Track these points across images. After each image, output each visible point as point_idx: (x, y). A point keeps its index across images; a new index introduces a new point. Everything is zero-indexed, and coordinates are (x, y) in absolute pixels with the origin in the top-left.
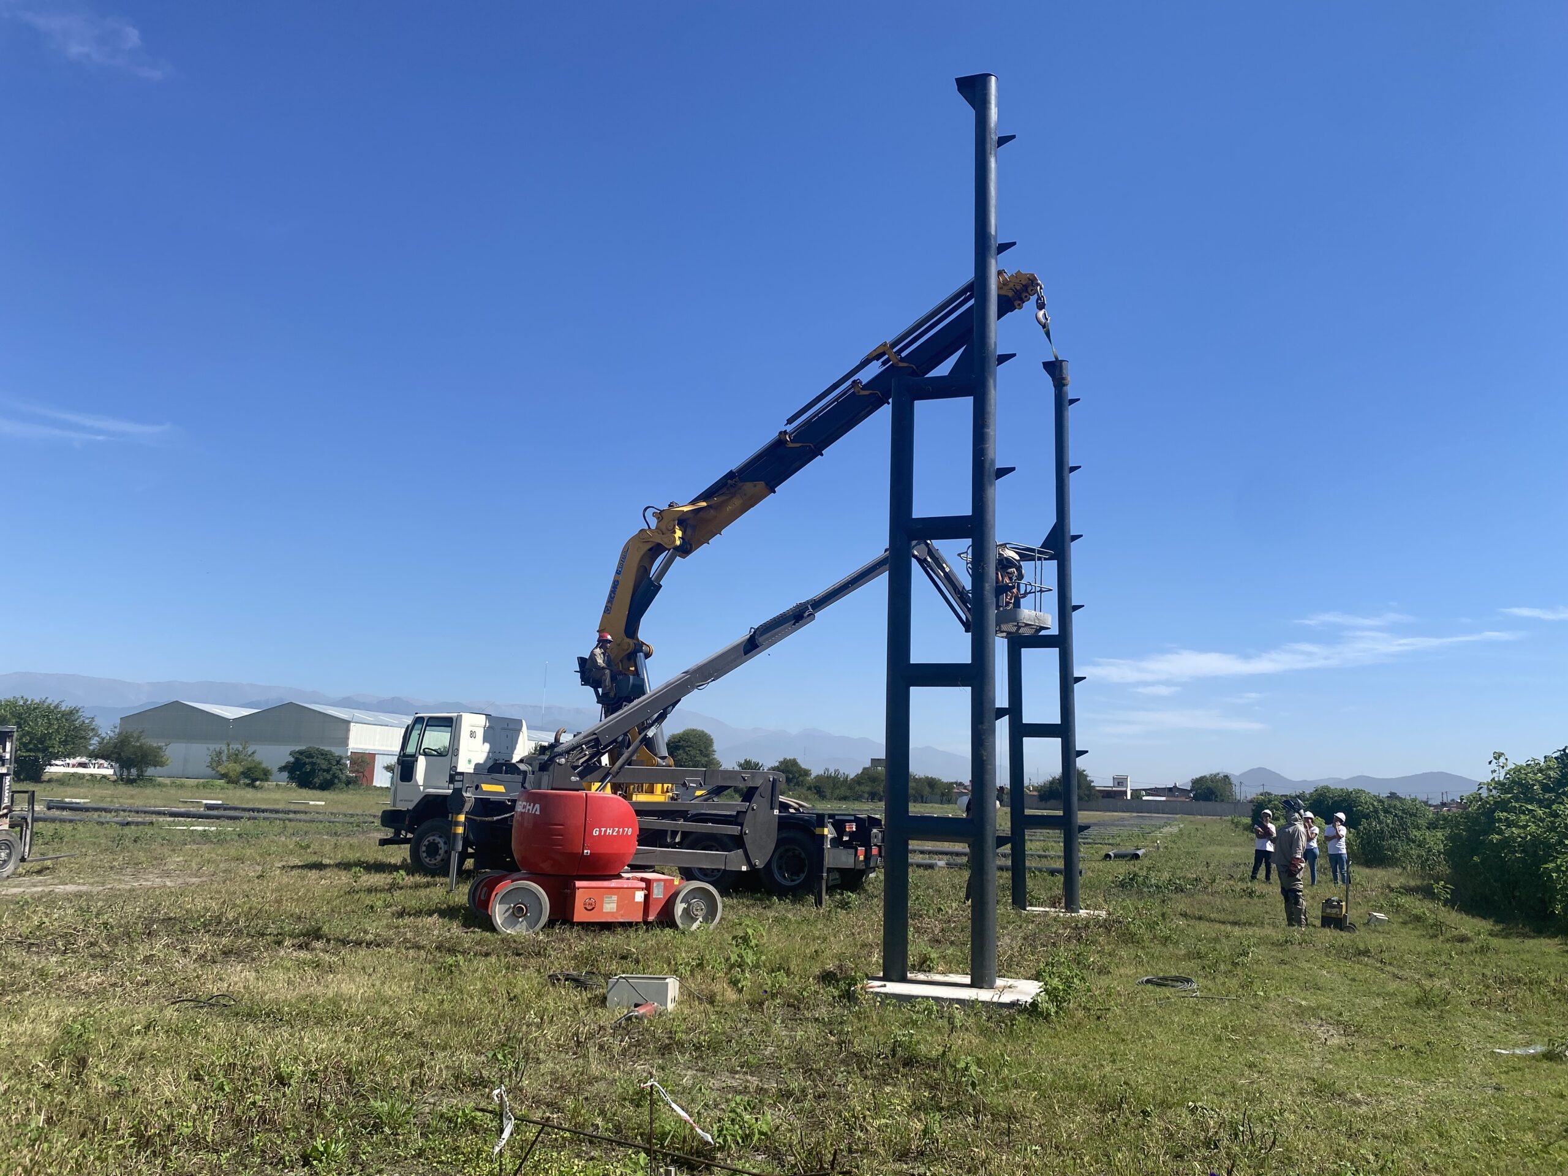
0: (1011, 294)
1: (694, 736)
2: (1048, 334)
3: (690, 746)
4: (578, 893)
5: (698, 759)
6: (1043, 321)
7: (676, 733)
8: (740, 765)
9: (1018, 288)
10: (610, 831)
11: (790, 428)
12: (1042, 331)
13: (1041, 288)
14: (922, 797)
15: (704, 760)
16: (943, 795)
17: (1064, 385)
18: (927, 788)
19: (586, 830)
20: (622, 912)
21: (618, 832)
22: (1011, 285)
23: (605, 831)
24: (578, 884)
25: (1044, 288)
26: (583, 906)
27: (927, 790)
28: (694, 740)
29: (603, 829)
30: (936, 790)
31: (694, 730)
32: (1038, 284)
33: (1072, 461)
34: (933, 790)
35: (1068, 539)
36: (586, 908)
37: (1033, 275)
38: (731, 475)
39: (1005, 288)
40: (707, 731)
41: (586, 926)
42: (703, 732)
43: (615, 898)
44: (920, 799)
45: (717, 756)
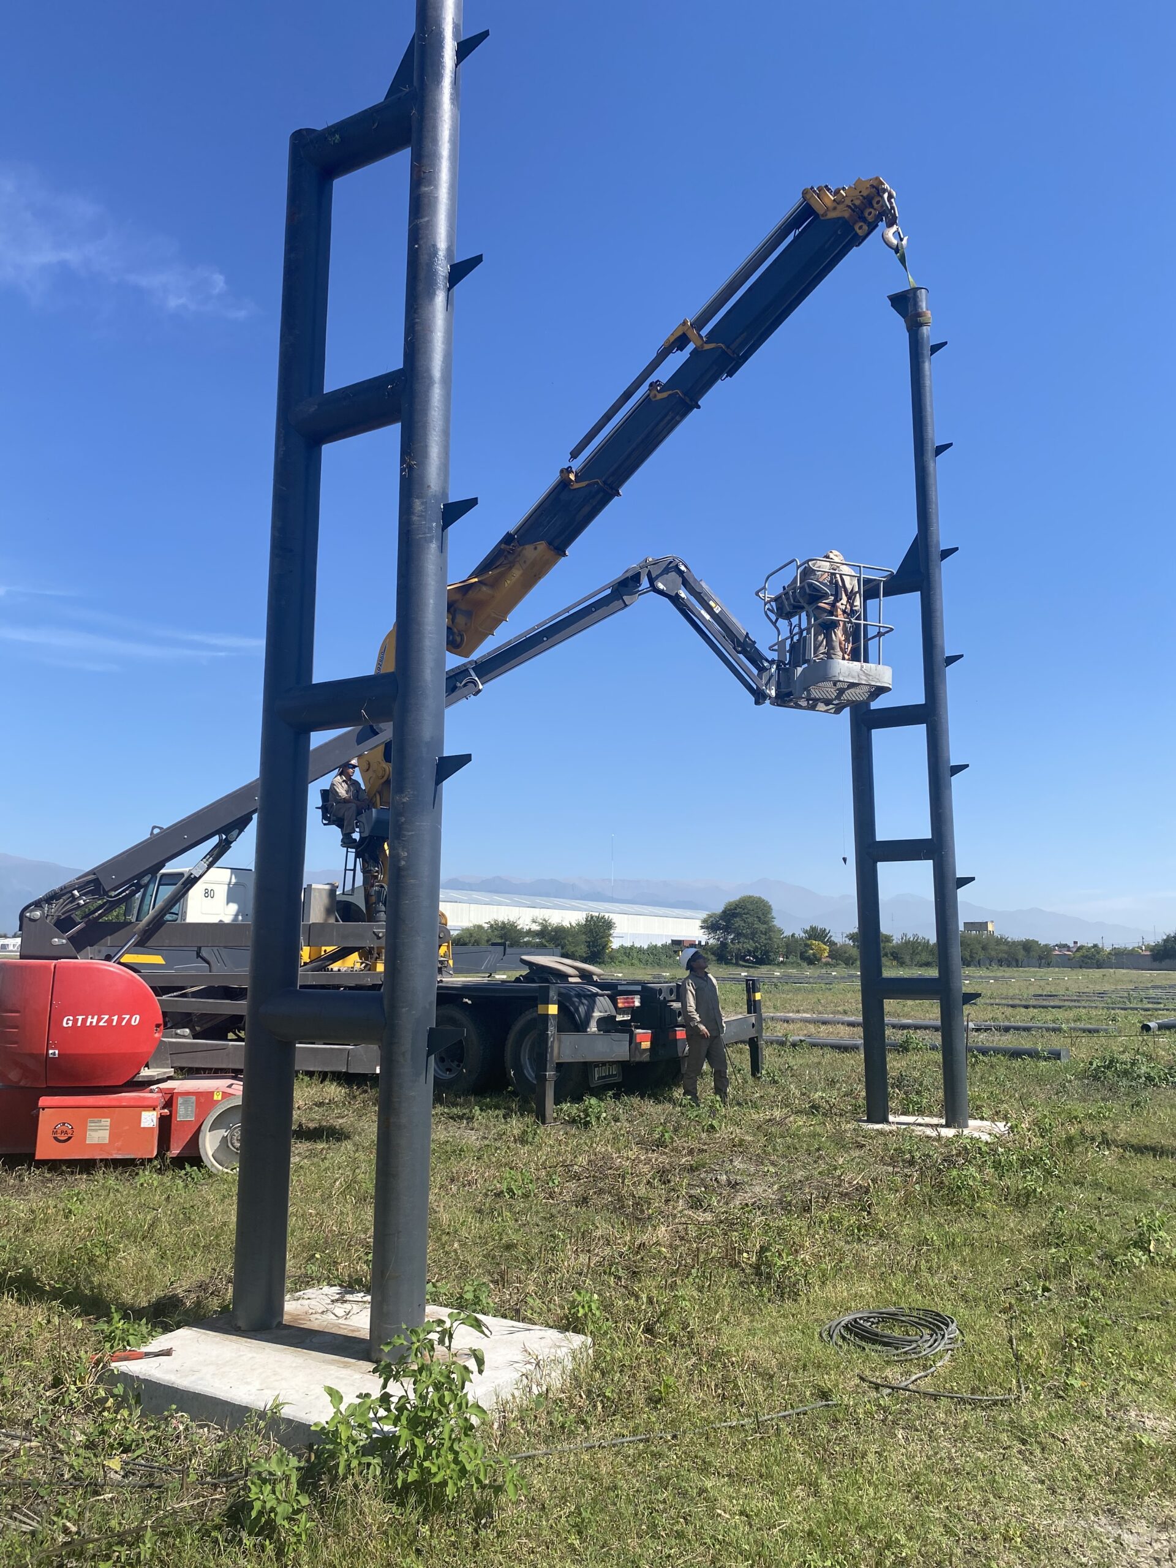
0: (846, 214)
1: (752, 903)
2: (903, 260)
3: (747, 914)
4: (43, 1116)
5: (756, 926)
6: (895, 242)
7: (732, 900)
8: (806, 932)
9: (857, 202)
10: (92, 1020)
11: (577, 464)
12: (896, 257)
13: (890, 196)
14: (1017, 961)
15: (763, 927)
16: (1040, 958)
17: (921, 325)
18: (1022, 952)
19: (54, 1020)
20: (119, 1144)
21: (110, 1021)
22: (848, 202)
23: (84, 1021)
24: (44, 1101)
25: (893, 193)
26: (51, 1136)
27: (1021, 953)
28: (750, 907)
29: (80, 1018)
30: (1032, 954)
31: (750, 897)
32: (885, 190)
33: (936, 436)
34: (1029, 953)
35: (935, 555)
36: (56, 1138)
37: (877, 178)
38: (508, 539)
39: (840, 207)
40: (764, 897)
41: (54, 1166)
42: (760, 898)
43: (106, 1122)
44: (1014, 963)
45: (777, 923)
